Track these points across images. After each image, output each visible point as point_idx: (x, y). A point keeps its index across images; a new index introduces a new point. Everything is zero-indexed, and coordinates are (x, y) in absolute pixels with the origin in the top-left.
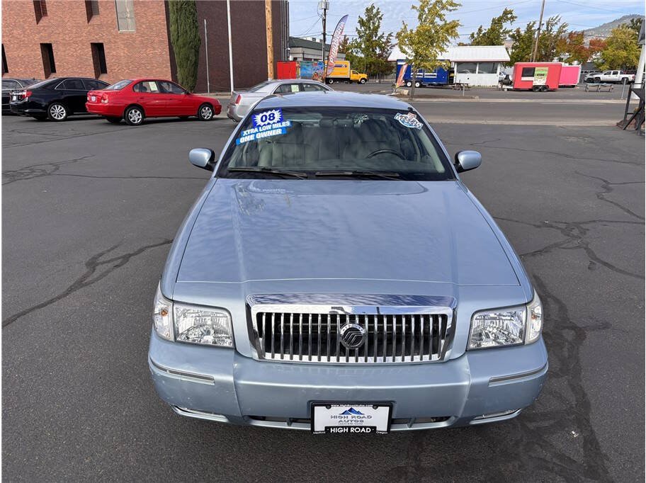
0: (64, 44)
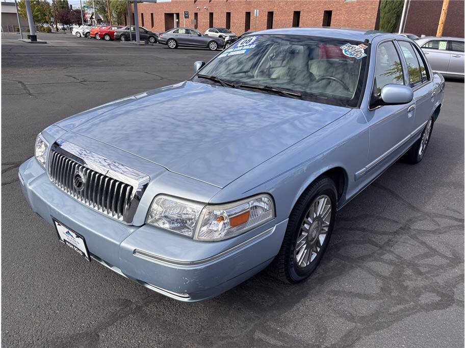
0: (308, 12)
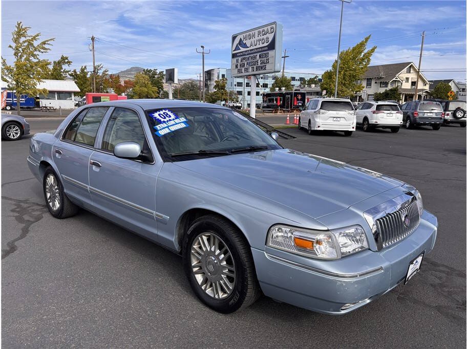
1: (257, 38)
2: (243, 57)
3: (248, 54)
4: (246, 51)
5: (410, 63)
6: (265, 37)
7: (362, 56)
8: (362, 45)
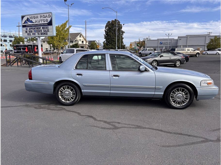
1: (39, 19)
2: (31, 27)
3: (34, 26)
4: (33, 25)
5: (81, 33)
6: (45, 19)
7: (66, 29)
8: (65, 24)
